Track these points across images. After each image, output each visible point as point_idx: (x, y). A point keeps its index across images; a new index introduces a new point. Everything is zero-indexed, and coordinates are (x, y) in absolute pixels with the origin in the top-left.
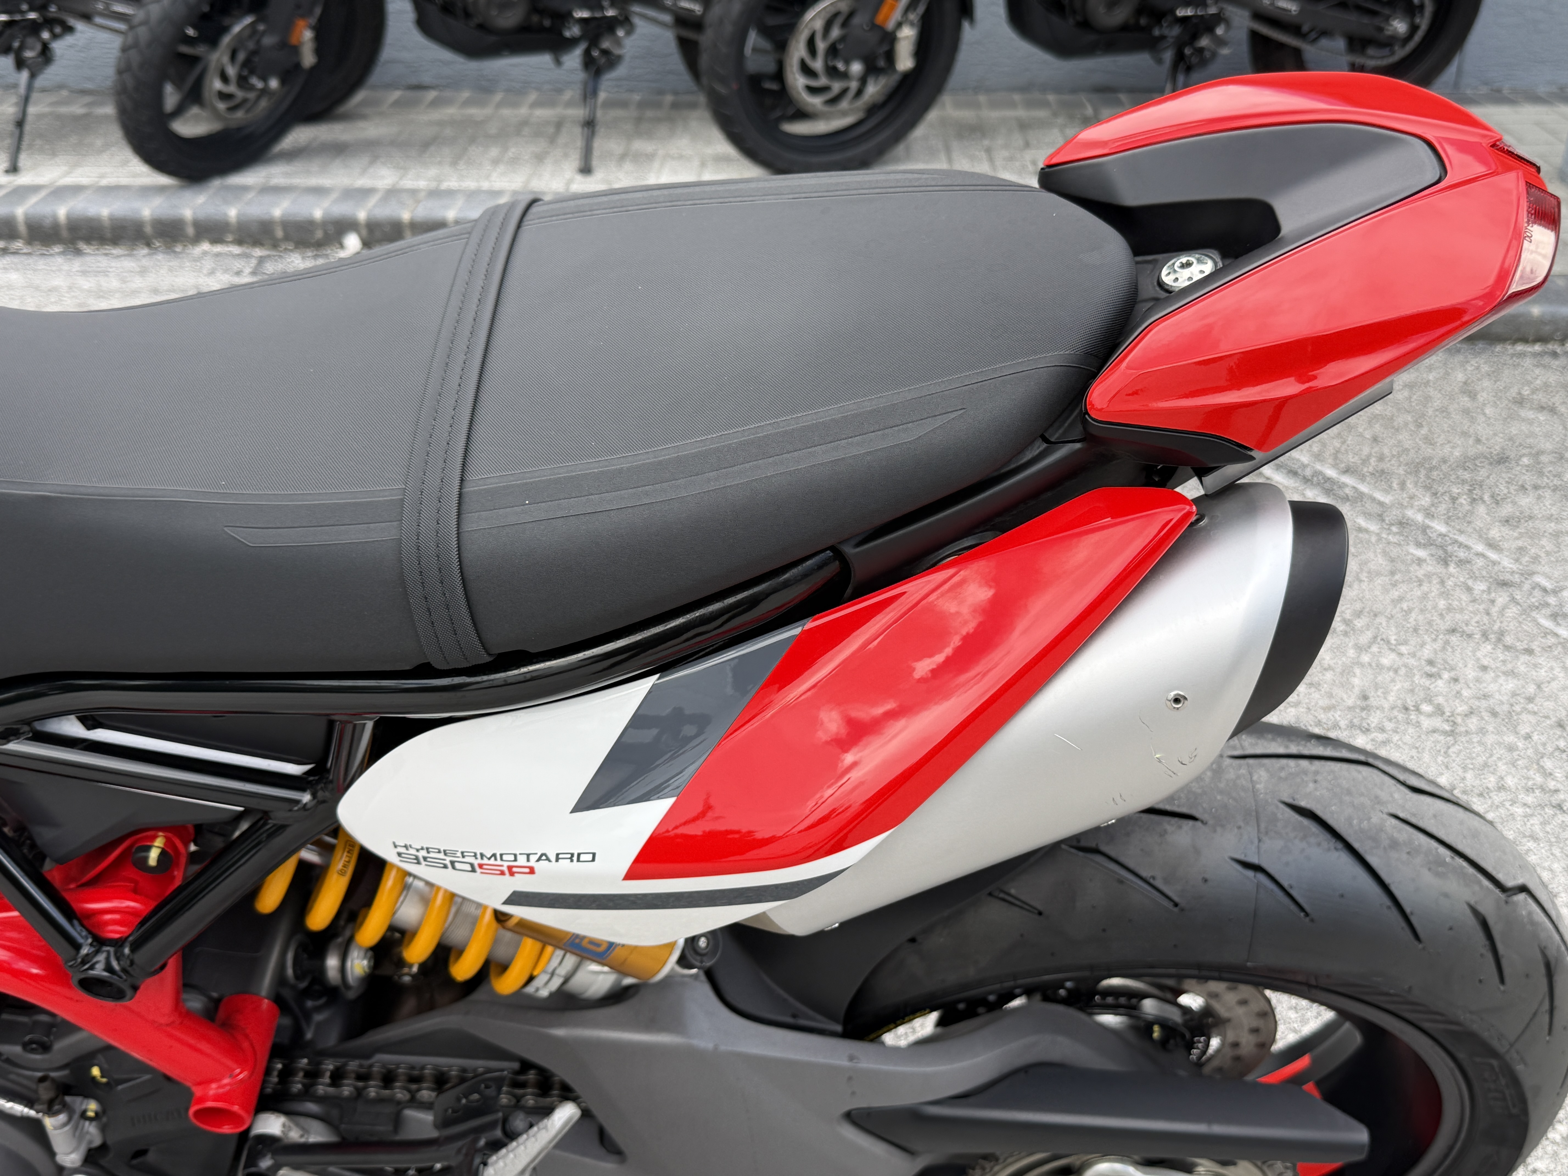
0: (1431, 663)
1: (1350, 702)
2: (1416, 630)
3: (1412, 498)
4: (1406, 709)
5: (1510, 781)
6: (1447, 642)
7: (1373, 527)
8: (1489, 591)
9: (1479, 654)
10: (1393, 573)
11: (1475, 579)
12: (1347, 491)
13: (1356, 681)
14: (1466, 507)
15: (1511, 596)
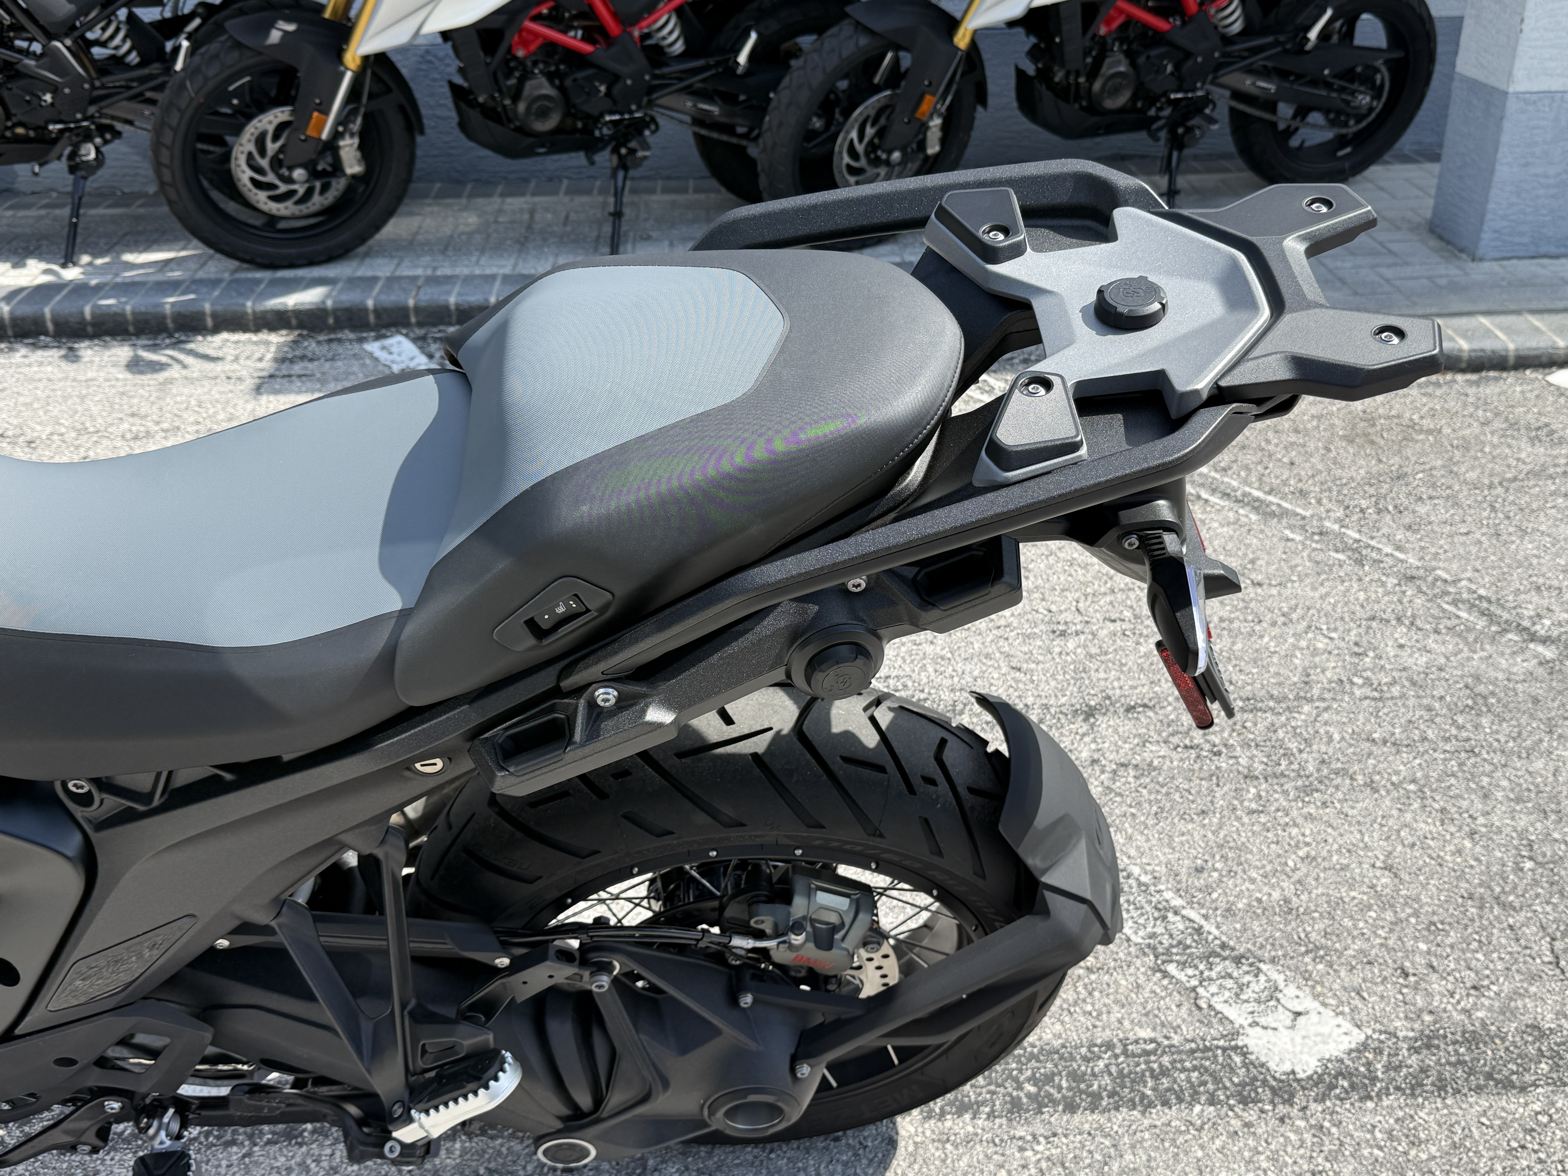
0: (1356, 644)
1: (1295, 679)
2: (1342, 619)
3: (1328, 511)
4: (1341, 681)
5: (1430, 734)
6: (1369, 627)
7: (1298, 538)
8: (1399, 585)
9: (1396, 635)
10: (1319, 574)
11: (1388, 576)
12: (1274, 508)
13: (1297, 661)
14: (1375, 516)
15: (1419, 587)
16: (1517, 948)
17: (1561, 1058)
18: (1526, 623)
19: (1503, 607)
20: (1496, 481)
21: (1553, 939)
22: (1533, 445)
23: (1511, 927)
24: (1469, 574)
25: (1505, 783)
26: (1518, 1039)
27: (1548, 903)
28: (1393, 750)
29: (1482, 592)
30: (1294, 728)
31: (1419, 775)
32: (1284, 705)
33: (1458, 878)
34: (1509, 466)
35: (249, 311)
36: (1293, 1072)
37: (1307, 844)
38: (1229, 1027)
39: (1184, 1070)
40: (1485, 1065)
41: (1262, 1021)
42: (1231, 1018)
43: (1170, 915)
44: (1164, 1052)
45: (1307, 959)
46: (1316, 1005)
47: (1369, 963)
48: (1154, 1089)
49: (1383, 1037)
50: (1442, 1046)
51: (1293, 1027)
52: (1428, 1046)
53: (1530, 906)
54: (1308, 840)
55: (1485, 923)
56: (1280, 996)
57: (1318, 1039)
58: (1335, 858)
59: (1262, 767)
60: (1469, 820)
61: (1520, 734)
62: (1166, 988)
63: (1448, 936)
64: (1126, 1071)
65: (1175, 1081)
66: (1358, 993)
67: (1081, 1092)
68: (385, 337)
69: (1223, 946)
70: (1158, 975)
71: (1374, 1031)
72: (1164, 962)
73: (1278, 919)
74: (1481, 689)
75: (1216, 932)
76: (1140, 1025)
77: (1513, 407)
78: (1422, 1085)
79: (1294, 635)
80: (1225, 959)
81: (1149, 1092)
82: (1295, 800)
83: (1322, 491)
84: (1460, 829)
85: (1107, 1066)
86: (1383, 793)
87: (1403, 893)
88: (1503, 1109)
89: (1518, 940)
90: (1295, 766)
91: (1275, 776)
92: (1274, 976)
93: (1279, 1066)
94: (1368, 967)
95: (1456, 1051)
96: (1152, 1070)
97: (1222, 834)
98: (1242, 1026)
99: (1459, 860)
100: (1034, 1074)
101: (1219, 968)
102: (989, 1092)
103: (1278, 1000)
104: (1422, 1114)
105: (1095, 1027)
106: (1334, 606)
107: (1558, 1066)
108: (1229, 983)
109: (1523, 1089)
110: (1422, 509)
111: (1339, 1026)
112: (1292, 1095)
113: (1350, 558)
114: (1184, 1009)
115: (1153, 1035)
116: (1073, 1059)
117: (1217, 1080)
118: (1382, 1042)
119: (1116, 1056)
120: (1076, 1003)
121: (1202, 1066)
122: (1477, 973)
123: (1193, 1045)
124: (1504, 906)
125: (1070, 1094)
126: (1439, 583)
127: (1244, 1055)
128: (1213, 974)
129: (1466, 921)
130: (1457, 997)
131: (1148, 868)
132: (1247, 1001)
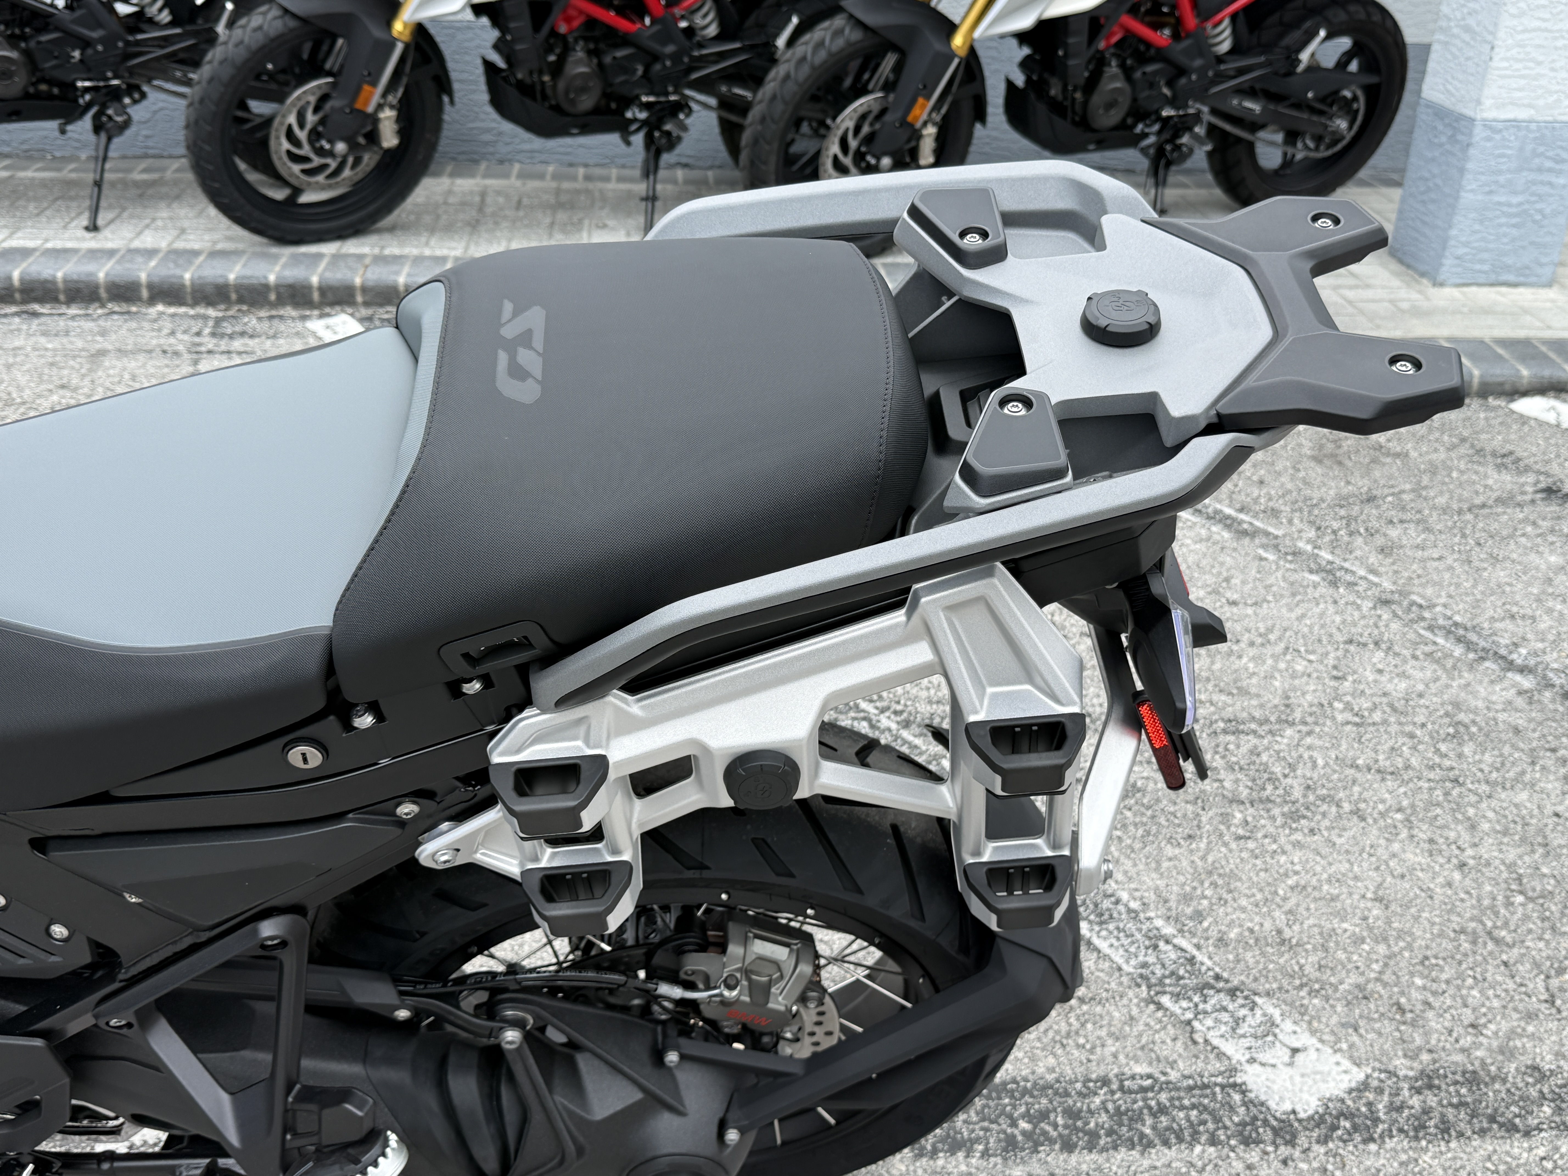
0: (1335, 667)
1: (1276, 701)
2: (1320, 641)
3: (1300, 531)
4: (1322, 705)
5: (1414, 762)
6: (1347, 651)
7: (1271, 557)
8: (1375, 608)
9: (1374, 660)
10: (1294, 595)
11: (1363, 598)
14: (1346, 538)
15: (1394, 612)
16: (1511, 985)
17: (1563, 1101)
18: (1503, 652)
19: (1479, 635)
20: (1465, 506)
21: (1548, 977)
22: (1499, 472)
23: (1505, 964)
24: (1443, 600)
25: (1490, 815)
26: (1519, 1080)
27: (1540, 939)
28: (1378, 777)
29: (1458, 618)
30: (1278, 752)
31: (1405, 803)
32: (1266, 728)
33: (1449, 912)
34: (1477, 493)
35: (188, 283)
36: (1294, 1112)
37: (1296, 873)
38: (1227, 1063)
39: (1182, 1108)
40: (1487, 1107)
41: (1261, 1057)
42: (1229, 1053)
43: (1161, 944)
44: (1161, 1089)
45: (1303, 993)
46: (1314, 1041)
47: (1365, 998)
48: (1154, 1128)
49: (1383, 1076)
50: (1444, 1087)
51: (1291, 1064)
52: (1430, 1087)
53: (1523, 942)
54: (1298, 868)
55: (1479, 958)
56: (1277, 1031)
57: (1318, 1077)
58: (1326, 887)
59: (1247, 791)
60: (1457, 852)
61: (1503, 764)
62: (1160, 1021)
63: (1442, 970)
64: (1123, 1108)
65: (1174, 1120)
66: (1356, 1030)
67: (1078, 1130)
68: (328, 315)
69: (1217, 977)
70: (1152, 1007)
71: (1374, 1069)
72: (1157, 993)
73: (1270, 950)
74: (1462, 717)
75: (1209, 963)
76: (1136, 1060)
77: (1477, 433)
78: (1425, 1127)
79: (1273, 656)
80: (1219, 991)
81: (1148, 1131)
82: (1283, 826)
83: (1293, 511)
84: (1449, 861)
85: (1103, 1103)
86: (1370, 821)
87: (1395, 925)
88: (1508, 1153)
89: (1513, 977)
90: (1280, 791)
91: (1261, 801)
92: (1271, 1010)
93: (1280, 1105)
94: (1364, 1002)
95: (1457, 1092)
96: (1150, 1108)
97: (1210, 859)
98: (1239, 1062)
99: (1449, 892)
100: (1028, 1111)
101: (1213, 1001)
102: (982, 1129)
103: (1275, 1036)
104: (1426, 1158)
105: (1089, 1061)
106: (1311, 627)
107: (1560, 1109)
108: (1225, 1017)
109: (1527, 1134)
110: (1394, 533)
111: (1338, 1064)
112: (1294, 1136)
113: (1324, 579)
114: (1179, 1044)
115: (1149, 1070)
116: (1067, 1094)
117: (1217, 1120)
118: (1381, 1081)
119: (1113, 1093)
120: (1068, 1035)
121: (1200, 1104)
122: (1474, 1010)
123: (1191, 1082)
124: (1497, 941)
125: (1067, 1132)
126: (1414, 608)
127: (1244, 1093)
128: (1208, 1007)
129: (1458, 957)
130: (1455, 1035)
131: (1137, 894)
132: (1244, 1036)
